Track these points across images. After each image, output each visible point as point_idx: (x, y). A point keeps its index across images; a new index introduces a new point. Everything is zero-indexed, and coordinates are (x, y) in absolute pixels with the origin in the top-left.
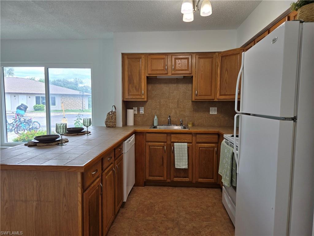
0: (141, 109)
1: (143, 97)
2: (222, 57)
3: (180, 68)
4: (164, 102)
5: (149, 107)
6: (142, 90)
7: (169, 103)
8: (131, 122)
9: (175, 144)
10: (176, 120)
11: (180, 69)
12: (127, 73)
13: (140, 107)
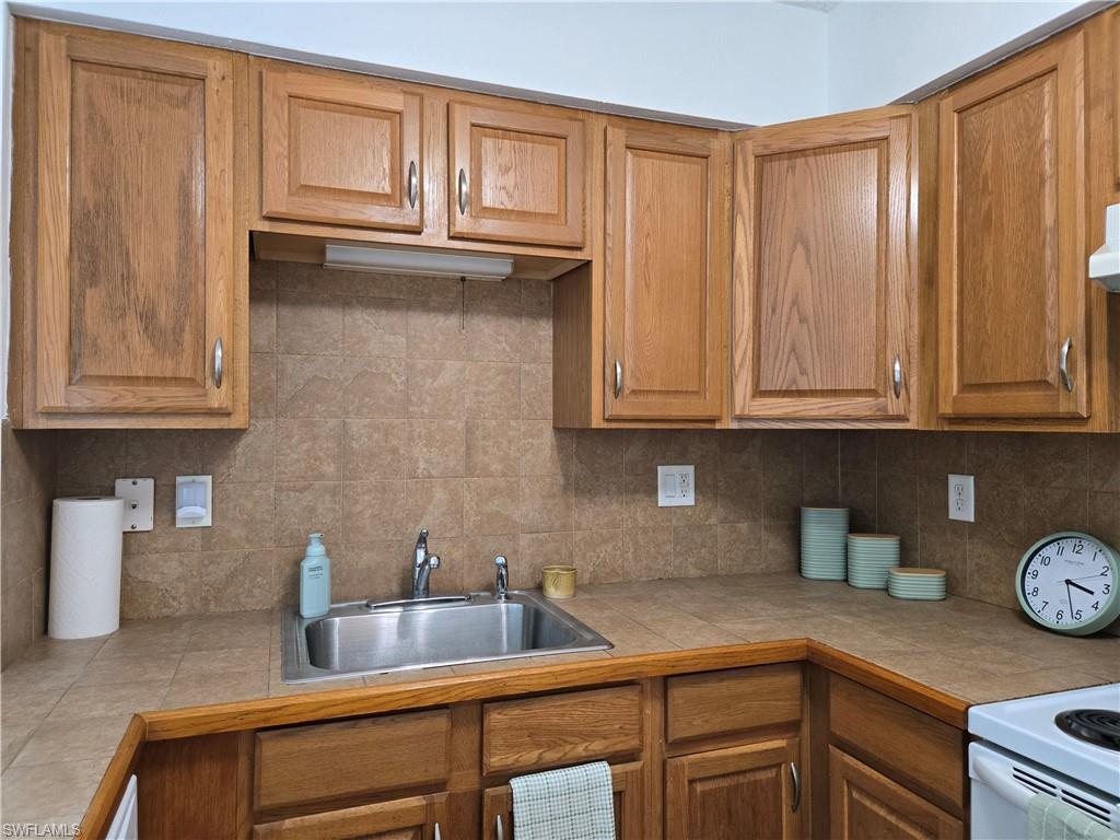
2: (763, 159)
3: (510, 196)
4: (376, 436)
5: (257, 476)
6: (211, 338)
7: (411, 439)
11: (510, 207)
13: (179, 479)
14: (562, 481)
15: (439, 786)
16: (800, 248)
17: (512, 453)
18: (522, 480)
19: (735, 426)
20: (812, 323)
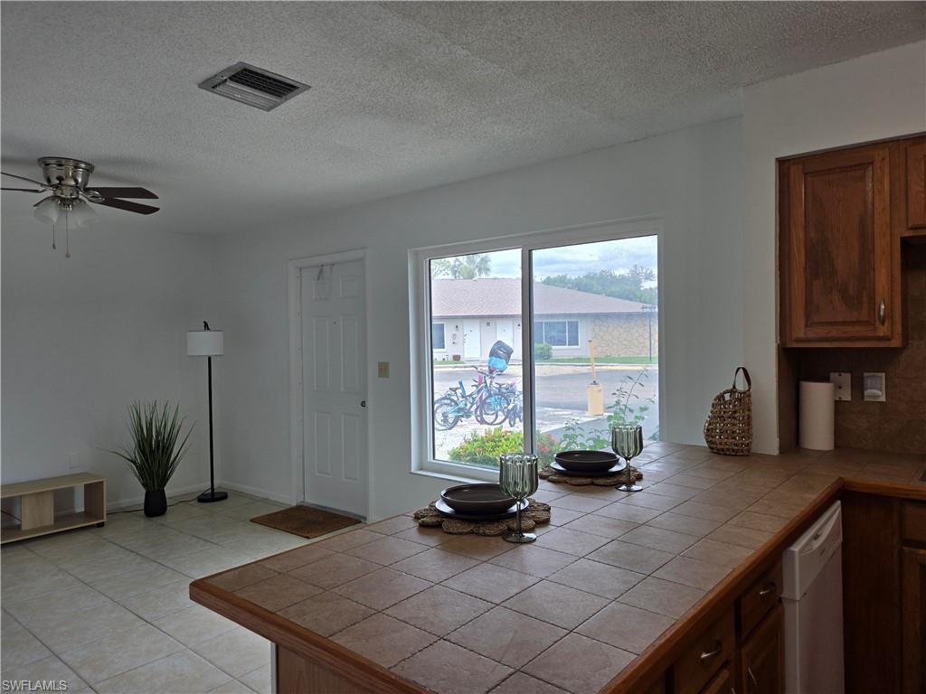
0: (868, 382)
1: (883, 331)
5: (914, 374)
6: (878, 299)
8: (819, 433)
12: (802, 235)
13: (866, 374)
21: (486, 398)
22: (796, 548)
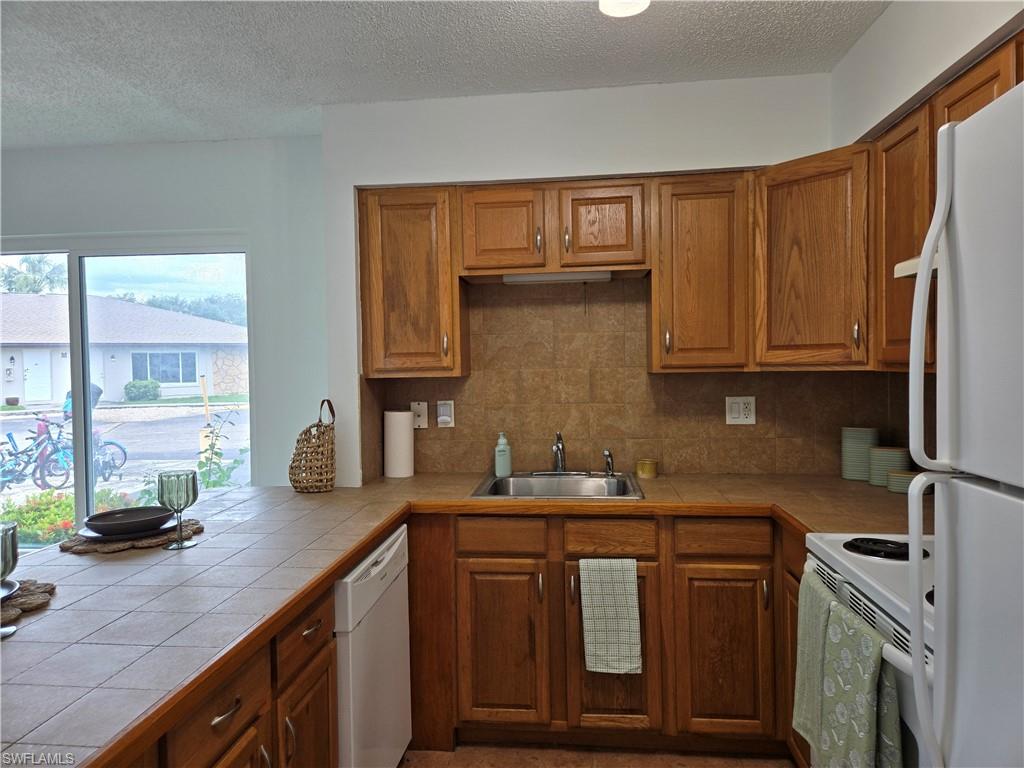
0: (441, 410)
1: (446, 361)
2: (772, 188)
3: (596, 238)
4: (536, 379)
5: (475, 402)
6: (443, 332)
7: (556, 380)
8: (400, 463)
9: (583, 562)
10: (586, 449)
11: (596, 244)
12: (380, 267)
13: (439, 402)
14: (653, 406)
15: (541, 556)
16: (795, 248)
17: (620, 389)
18: (628, 407)
19: (758, 369)
20: (803, 297)
21: (52, 453)
22: (349, 579)
